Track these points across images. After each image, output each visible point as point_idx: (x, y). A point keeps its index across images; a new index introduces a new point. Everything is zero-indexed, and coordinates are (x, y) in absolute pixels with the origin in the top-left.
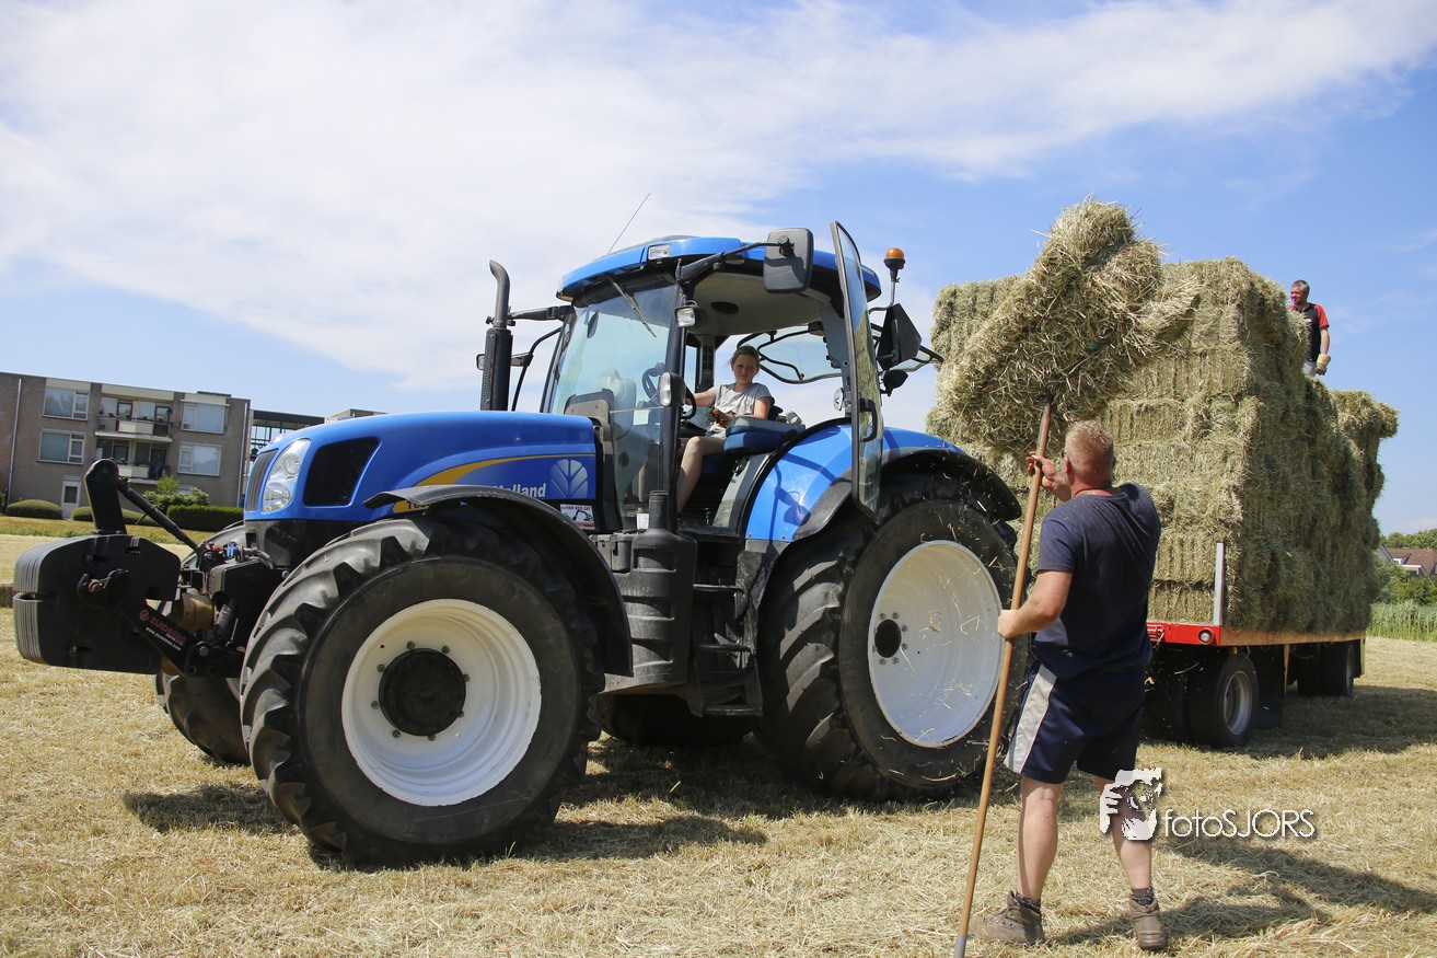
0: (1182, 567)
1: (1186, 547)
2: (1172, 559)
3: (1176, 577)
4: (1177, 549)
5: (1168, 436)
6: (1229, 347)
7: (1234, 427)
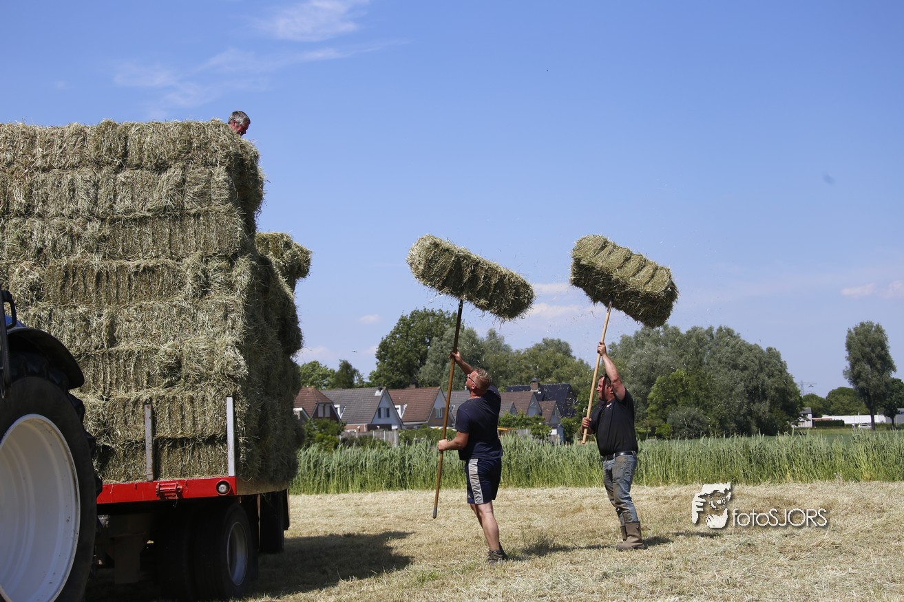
0: (194, 424)
1: (197, 403)
2: (183, 417)
3: (189, 434)
4: (188, 407)
5: (168, 296)
6: (222, 209)
7: (230, 286)
